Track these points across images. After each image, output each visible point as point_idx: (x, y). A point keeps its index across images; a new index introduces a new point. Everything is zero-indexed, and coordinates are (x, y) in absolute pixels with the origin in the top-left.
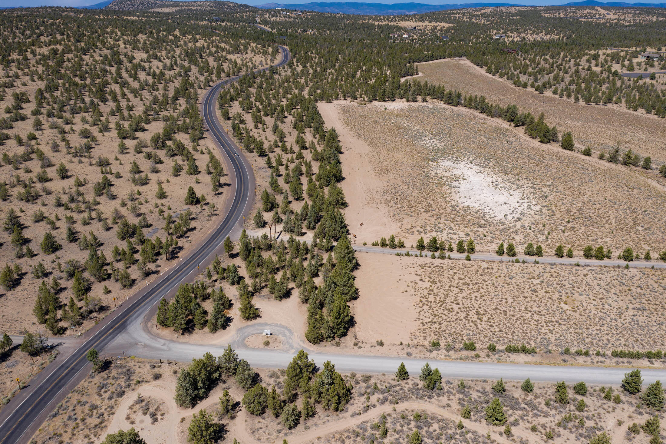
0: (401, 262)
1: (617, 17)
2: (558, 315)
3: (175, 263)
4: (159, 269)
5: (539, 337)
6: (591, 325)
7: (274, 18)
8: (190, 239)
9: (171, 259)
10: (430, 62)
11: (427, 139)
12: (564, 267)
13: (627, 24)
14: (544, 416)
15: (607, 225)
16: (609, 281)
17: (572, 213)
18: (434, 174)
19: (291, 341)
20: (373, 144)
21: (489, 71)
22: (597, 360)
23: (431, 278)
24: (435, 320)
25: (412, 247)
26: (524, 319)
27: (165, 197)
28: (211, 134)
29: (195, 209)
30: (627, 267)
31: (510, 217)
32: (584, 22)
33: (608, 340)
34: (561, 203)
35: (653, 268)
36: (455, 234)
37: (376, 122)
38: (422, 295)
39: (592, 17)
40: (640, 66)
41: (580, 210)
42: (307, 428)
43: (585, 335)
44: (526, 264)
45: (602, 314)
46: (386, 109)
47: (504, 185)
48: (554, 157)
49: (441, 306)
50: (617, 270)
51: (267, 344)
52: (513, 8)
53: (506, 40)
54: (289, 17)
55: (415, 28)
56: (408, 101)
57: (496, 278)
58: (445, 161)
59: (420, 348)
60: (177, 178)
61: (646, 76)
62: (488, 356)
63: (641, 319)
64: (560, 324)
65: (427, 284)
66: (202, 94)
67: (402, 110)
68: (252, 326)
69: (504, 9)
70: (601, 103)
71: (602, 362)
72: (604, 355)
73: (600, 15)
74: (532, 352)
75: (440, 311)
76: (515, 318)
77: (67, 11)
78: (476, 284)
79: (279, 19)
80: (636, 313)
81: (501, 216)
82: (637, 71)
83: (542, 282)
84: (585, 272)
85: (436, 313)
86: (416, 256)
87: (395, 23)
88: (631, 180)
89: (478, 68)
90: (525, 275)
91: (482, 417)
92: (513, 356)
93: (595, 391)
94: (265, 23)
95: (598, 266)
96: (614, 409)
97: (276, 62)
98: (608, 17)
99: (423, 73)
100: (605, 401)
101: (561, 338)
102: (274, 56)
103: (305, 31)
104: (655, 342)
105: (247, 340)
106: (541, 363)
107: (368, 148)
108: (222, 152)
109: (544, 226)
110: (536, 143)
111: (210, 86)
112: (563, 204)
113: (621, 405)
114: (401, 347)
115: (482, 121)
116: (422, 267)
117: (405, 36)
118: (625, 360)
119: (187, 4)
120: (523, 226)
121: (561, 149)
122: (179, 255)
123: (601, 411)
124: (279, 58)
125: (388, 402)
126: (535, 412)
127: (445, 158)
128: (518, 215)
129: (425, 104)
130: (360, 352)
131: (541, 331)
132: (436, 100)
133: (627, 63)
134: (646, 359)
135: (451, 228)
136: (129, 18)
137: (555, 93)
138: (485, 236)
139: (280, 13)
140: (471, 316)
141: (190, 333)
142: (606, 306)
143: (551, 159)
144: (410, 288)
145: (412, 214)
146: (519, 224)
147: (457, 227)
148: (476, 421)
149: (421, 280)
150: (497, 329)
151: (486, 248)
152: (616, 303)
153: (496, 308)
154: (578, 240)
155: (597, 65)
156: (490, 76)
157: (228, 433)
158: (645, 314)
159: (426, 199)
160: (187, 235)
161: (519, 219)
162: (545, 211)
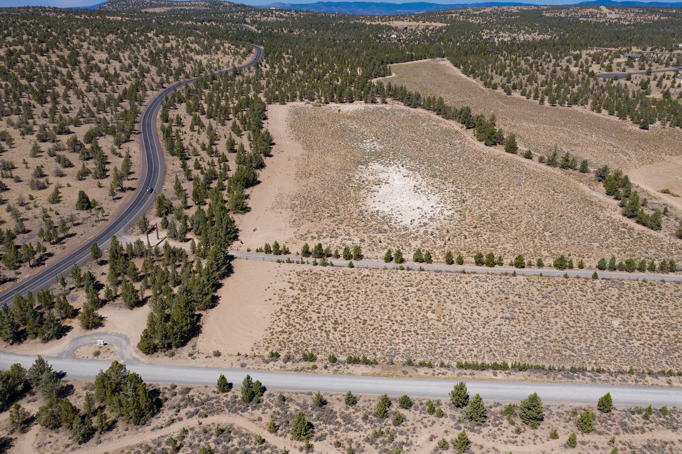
0: (278, 269)
1: (618, 16)
2: (419, 324)
3: (38, 270)
4: (18, 276)
5: (389, 347)
6: (449, 335)
7: (265, 18)
8: (65, 245)
9: (35, 266)
10: (410, 63)
11: (368, 141)
12: (449, 274)
13: (627, 23)
14: (355, 431)
15: (514, 231)
16: (490, 288)
17: (483, 218)
18: (357, 178)
19: (125, 351)
20: (309, 147)
21: (465, 72)
22: (439, 371)
23: (302, 286)
24: (287, 330)
25: (298, 254)
26: (382, 329)
27: (58, 202)
28: (140, 138)
29: (84, 214)
30: (514, 274)
31: (416, 223)
32: (584, 21)
33: (460, 351)
34: (477, 207)
35: (541, 275)
36: (350, 239)
37: (323, 125)
38: (285, 304)
39: (592, 17)
40: (619, 66)
41: (493, 216)
42: (100, 442)
43: (438, 345)
44: (410, 272)
45: (466, 323)
46: (339, 111)
47: (426, 189)
48: (492, 160)
49: (300, 315)
50: (503, 277)
51: (97, 354)
52: (516, 8)
53: (496, 39)
54: (281, 17)
55: (406, 28)
56: (366, 102)
57: (372, 285)
58: (377, 164)
59: (257, 359)
60: (81, 182)
61: (621, 77)
62: (326, 367)
63: (504, 328)
64: (417, 334)
65: (295, 293)
66: (152, 95)
67: (356, 112)
68: (90, 335)
69: (505, 8)
70: (566, 105)
71: (443, 374)
72: (448, 367)
73: (601, 14)
74: (374, 363)
75: (296, 320)
76: (372, 328)
77: (49, 11)
78: (348, 291)
79: (270, 19)
80: (503, 322)
81: (407, 222)
82: (615, 72)
83: (418, 290)
84: (469, 279)
85: (291, 322)
86: (298, 263)
87: (387, 23)
88: (562, 184)
89: (455, 69)
90: (403, 283)
91: (289, 432)
92: (353, 368)
93: (421, 404)
94: (253, 23)
95: (484, 274)
96: (434, 422)
97: (245, 63)
98: (609, 16)
99: (396, 73)
100: (427, 415)
101: (412, 349)
102: (244, 56)
103: (291, 31)
104: (508, 352)
105: (78, 350)
106: (378, 375)
107: (301, 151)
108: (144, 155)
109: (448, 232)
110: (481, 146)
111: (164, 88)
112: (479, 208)
113: (443, 419)
114: (238, 357)
115: (434, 123)
116: (299, 274)
117: (393, 36)
118: (469, 371)
119: (181, 4)
120: (426, 232)
121: (503, 152)
122: (46, 262)
123: (419, 425)
124: (250, 59)
125: (197, 416)
126: (348, 426)
127: (378, 161)
128: (426, 221)
129: (384, 105)
130: (193, 363)
131: (394, 341)
132: (397, 102)
133: (606, 63)
134: (491, 371)
135: (349, 234)
136: (111, 18)
137: (523, 94)
138: (380, 242)
139: (272, 13)
140: (327, 325)
141: (20, 342)
142: (475, 315)
143: (488, 163)
144: (276, 296)
145: (315, 219)
146: (422, 230)
147: (356, 233)
148: (280, 436)
149: (291, 288)
150: (348, 338)
151: (376, 254)
152: (486, 312)
153: (358, 317)
154: (478, 246)
155: (576, 66)
156: (464, 76)
157: (12, 448)
158: (512, 323)
159: (336, 203)
160: (64, 241)
161: (425, 224)
162: (457, 216)
